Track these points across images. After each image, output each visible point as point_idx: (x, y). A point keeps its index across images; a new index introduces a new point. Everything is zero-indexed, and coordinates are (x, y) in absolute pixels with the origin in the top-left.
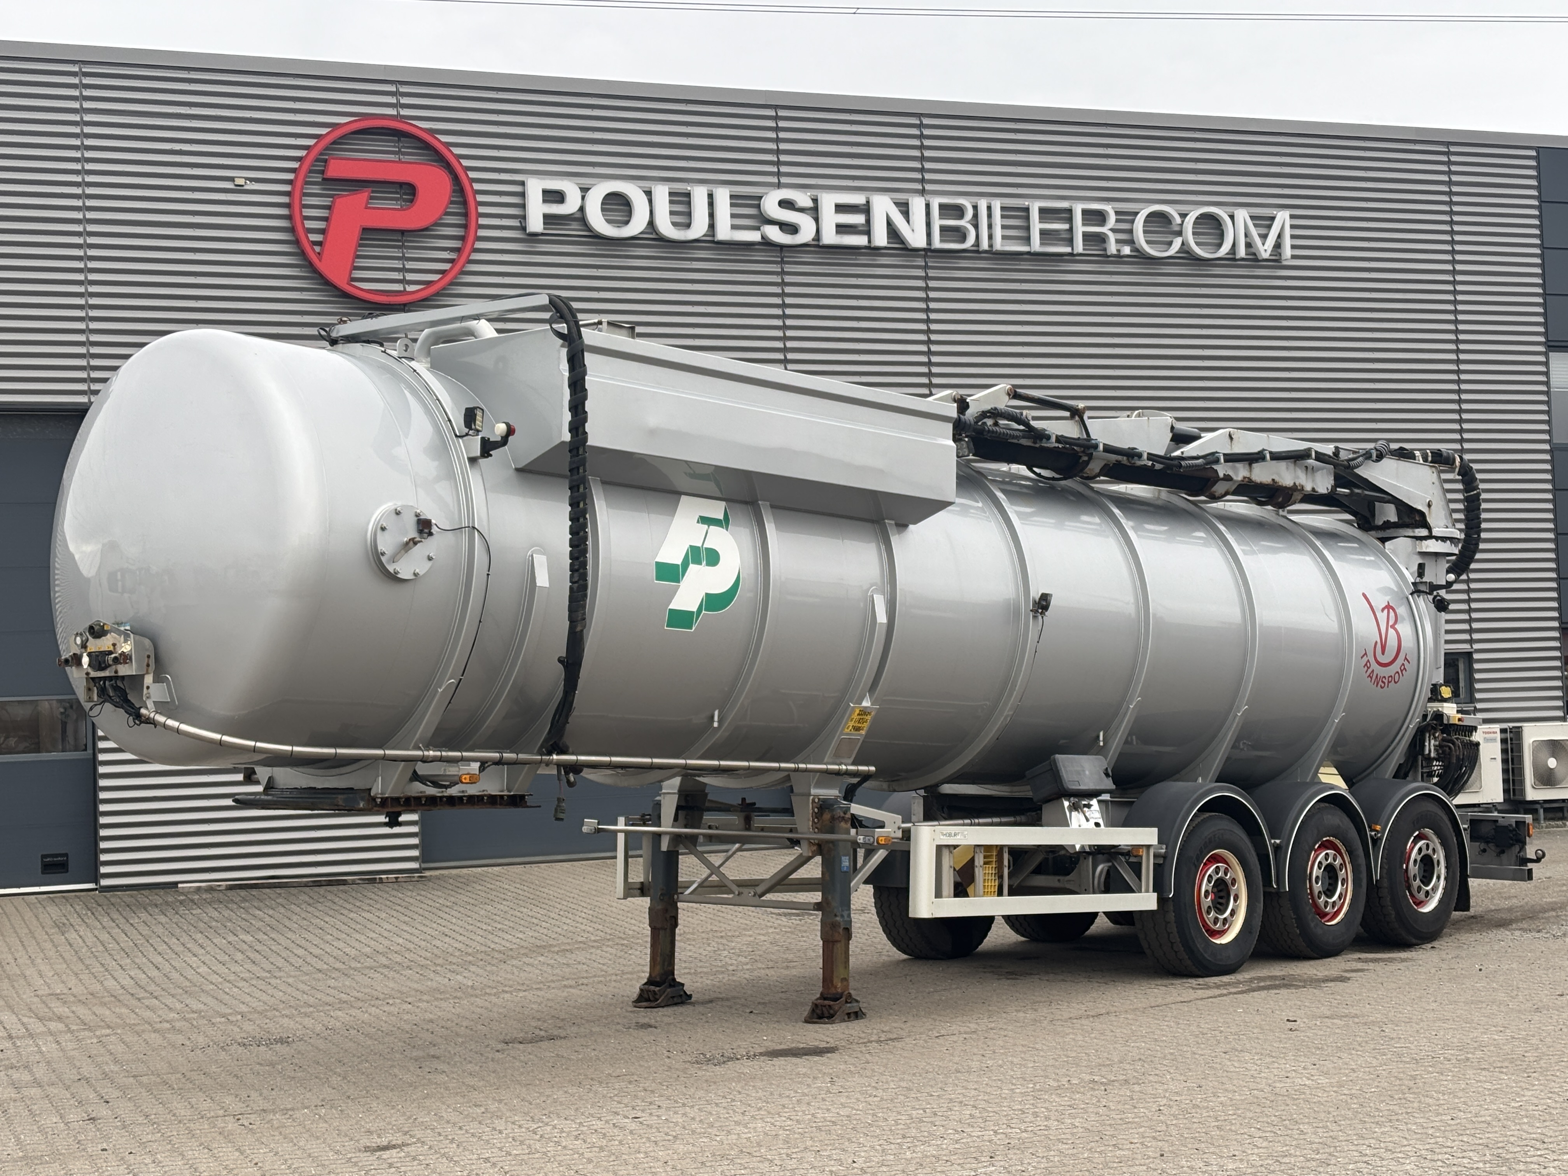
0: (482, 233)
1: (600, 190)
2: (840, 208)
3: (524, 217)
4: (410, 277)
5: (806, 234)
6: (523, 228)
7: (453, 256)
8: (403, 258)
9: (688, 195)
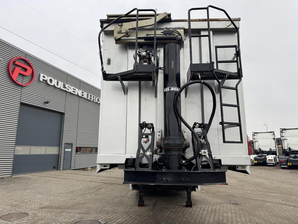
0: (35, 79)
1: (49, 78)
2: (73, 89)
3: (39, 79)
4: (23, 82)
5: (69, 91)
6: (39, 80)
7: (30, 81)
8: (23, 79)
9: (58, 82)
